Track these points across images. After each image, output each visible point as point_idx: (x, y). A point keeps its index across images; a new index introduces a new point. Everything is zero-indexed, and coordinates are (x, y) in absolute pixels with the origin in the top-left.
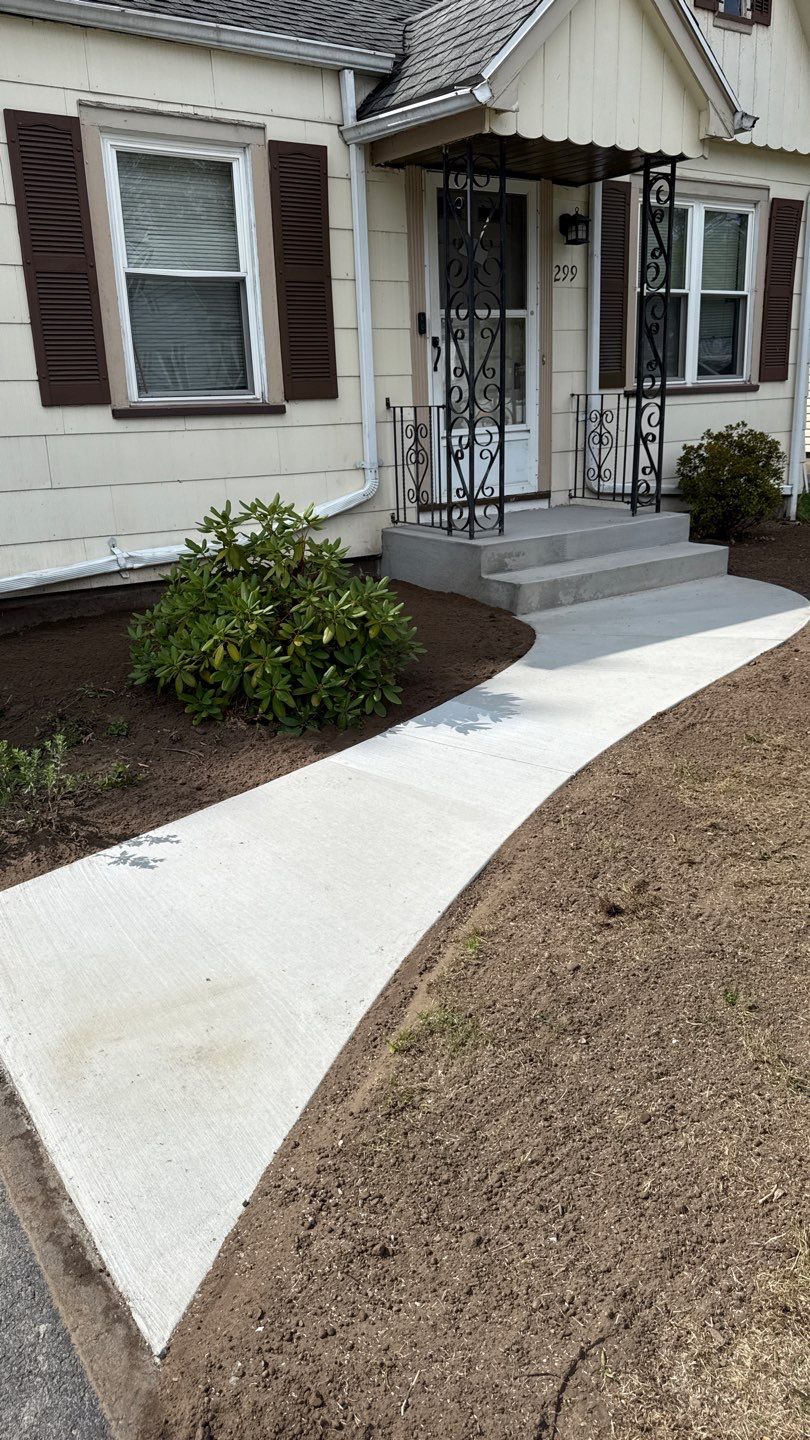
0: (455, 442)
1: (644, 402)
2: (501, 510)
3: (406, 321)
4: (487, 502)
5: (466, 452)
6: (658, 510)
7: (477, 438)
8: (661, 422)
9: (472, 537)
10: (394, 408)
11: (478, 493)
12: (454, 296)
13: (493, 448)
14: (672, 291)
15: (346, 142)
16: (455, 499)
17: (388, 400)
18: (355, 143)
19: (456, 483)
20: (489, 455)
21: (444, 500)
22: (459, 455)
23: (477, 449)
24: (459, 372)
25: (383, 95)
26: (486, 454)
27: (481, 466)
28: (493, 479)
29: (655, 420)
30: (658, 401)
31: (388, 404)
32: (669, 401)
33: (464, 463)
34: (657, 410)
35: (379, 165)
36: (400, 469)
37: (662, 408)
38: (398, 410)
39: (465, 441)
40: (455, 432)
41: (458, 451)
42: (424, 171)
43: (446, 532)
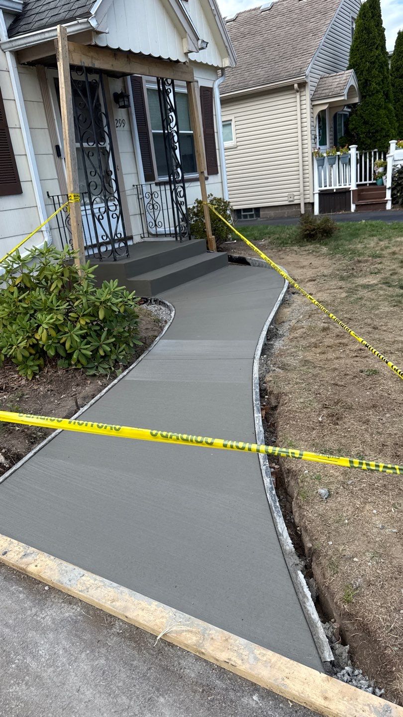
0: (96, 211)
1: (177, 185)
2: (126, 244)
3: (50, 150)
4: (120, 240)
5: (105, 215)
6: (190, 239)
7: (110, 208)
8: (185, 196)
9: (115, 260)
10: (53, 197)
11: (114, 236)
12: (84, 134)
13: (118, 212)
14: (180, 132)
15: (3, 50)
16: (101, 240)
17: (48, 192)
18: (10, 51)
19: (100, 232)
20: (116, 216)
21: (94, 242)
22: (101, 217)
23: (111, 213)
24: (93, 174)
25: (22, 23)
26: (115, 216)
27: (113, 222)
28: (120, 229)
29: (182, 194)
30: (182, 185)
31: (48, 195)
32: (187, 185)
33: (105, 222)
34: (182, 189)
35: (24, 64)
36: (62, 230)
37: (184, 188)
38: (56, 198)
39: (103, 210)
40: (94, 206)
41: (99, 216)
42: (46, 68)
43: (99, 260)
